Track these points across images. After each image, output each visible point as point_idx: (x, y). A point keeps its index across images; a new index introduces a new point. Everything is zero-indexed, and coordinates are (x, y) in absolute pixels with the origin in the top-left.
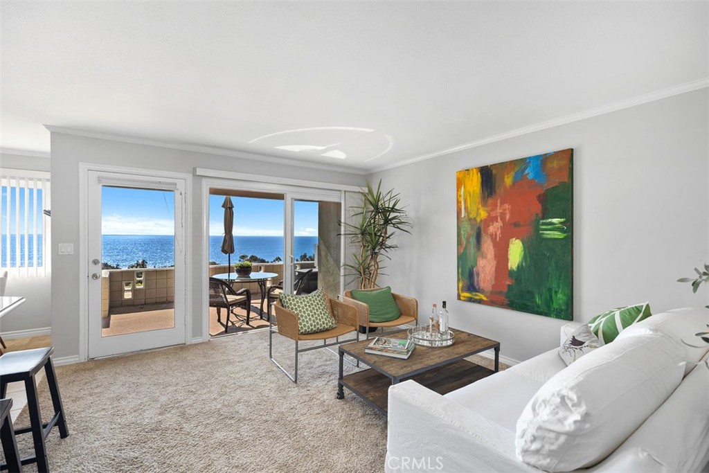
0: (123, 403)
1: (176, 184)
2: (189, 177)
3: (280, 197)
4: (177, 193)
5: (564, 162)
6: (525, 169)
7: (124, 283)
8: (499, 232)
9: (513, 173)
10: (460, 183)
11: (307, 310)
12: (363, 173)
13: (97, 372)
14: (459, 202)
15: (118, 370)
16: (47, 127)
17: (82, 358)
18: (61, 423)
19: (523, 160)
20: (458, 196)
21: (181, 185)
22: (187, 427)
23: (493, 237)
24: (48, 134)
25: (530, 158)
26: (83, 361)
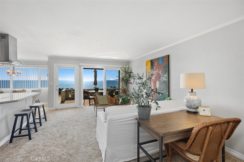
0: (59, 117)
1: (75, 68)
2: (78, 66)
3: (103, 69)
4: (75, 70)
5: (167, 59)
6: (159, 61)
7: (69, 93)
8: (154, 79)
9: (157, 62)
10: (146, 65)
11: (102, 99)
12: (127, 62)
13: (56, 111)
14: (146, 70)
15: (60, 111)
16: (48, 56)
17: (54, 108)
18: (45, 118)
19: (159, 58)
20: (146, 68)
21: (76, 67)
22: (68, 122)
23: (153, 80)
24: (48, 58)
25: (160, 57)
26: (54, 109)
